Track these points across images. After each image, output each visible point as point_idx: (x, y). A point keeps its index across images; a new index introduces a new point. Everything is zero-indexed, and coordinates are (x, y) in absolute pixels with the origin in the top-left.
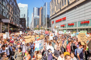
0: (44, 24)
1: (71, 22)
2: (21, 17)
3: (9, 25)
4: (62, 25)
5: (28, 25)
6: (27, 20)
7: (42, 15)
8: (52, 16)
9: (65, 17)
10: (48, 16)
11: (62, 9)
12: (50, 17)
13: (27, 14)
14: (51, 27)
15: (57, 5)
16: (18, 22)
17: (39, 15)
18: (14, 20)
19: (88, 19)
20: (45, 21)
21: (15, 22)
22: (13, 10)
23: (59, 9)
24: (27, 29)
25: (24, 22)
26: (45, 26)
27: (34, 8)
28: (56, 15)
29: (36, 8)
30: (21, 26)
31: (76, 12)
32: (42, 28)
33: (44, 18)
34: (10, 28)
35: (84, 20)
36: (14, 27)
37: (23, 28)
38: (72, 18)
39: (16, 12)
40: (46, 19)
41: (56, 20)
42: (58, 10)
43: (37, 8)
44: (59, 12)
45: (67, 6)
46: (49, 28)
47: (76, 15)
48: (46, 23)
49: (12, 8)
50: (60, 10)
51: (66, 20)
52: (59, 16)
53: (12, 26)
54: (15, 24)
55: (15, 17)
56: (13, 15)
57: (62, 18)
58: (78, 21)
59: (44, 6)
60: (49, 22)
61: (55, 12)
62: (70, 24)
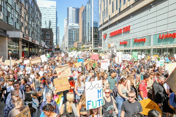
0: (87, 40)
1: (139, 36)
2: (44, 26)
4: (121, 42)
5: (57, 43)
6: (55, 31)
7: (84, 22)
8: (104, 24)
9: (128, 25)
10: (96, 23)
12: (98, 26)
13: (56, 20)
14: (101, 46)
15: (113, 2)
16: (37, 36)
17: (77, 21)
18: (31, 32)
19: (173, 30)
20: (90, 34)
21: (33, 37)
22: (27, 13)
23: (117, 9)
24: (56, 49)
25: (49, 37)
26: (90, 43)
27: (68, 8)
28: (111, 22)
29: (71, 8)
30: (43, 44)
31: (149, 17)
32: (84, 48)
33: (87, 29)
34: (23, 47)
35: (166, 31)
36: (31, 45)
37: (48, 48)
38: (142, 29)
39: (33, 17)
40: (91, 29)
41: (112, 32)
42: (114, 12)
43: (74, 9)
44: (116, 16)
45: (132, 4)
46: (97, 47)
47: (149, 22)
48: (91, 38)
49: (25, 9)
50: (118, 12)
51: (131, 32)
52: (117, 24)
53: (27, 45)
54: (32, 41)
55: (32, 26)
56: (29, 24)
57: (122, 28)
58: (154, 34)
59: (87, 5)
60: (97, 36)
61: (110, 16)
62: (138, 39)
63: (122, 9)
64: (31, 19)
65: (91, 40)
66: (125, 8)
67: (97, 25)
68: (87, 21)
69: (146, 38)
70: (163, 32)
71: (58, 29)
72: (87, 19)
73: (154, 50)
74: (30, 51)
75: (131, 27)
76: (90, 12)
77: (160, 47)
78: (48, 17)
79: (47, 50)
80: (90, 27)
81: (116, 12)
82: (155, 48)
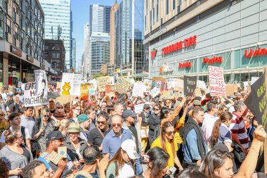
0: (124, 62)
1: (212, 53)
2: (48, 36)
3: (6, 62)
4: (182, 63)
6: (69, 46)
7: (118, 30)
8: (152, 32)
9: (192, 35)
10: (138, 33)
12: (143, 38)
13: (69, 25)
14: (148, 71)
16: (36, 52)
17: (107, 29)
18: (25, 43)
20: (128, 52)
21: (29, 51)
22: (19, 10)
23: (174, 8)
25: (58, 55)
26: (128, 65)
27: (91, 6)
28: (164, 30)
29: (97, 6)
30: (47, 65)
31: (228, 20)
33: (124, 42)
34: (10, 70)
35: (255, 45)
37: (56, 73)
38: (215, 41)
39: (29, 17)
40: (131, 42)
41: (165, 46)
42: (170, 13)
43: (102, 8)
44: (172, 19)
45: (200, 0)
46: (141, 72)
47: (228, 29)
48: (131, 57)
49: (14, 2)
50: (177, 13)
51: (198, 46)
52: (174, 33)
53: (18, 66)
54: (27, 59)
55: (27, 34)
56: (22, 29)
57: (182, 40)
58: (236, 49)
60: (140, 53)
61: (162, 19)
62: (210, 58)
63: (183, 8)
64: (25, 21)
65: (130, 60)
66: (188, 5)
67: (141, 36)
68: (124, 29)
69: (222, 56)
70: (251, 46)
71: (73, 41)
72: (124, 26)
73: (237, 75)
74: (24, 77)
75: (197, 38)
76: (128, 14)
77: (246, 72)
78: (56, 21)
79: (53, 77)
80: (128, 39)
81: (173, 13)
82: (237, 72)
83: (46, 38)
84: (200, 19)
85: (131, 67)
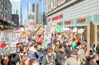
0: (39, 22)
1: (68, 20)
2: (13, 13)
4: (58, 23)
5: (21, 23)
6: (20, 16)
7: (37, 12)
8: (49, 13)
9: (62, 14)
10: (44, 13)
11: (59, 5)
12: (45, 14)
13: (20, 10)
15: (54, 1)
16: (9, 18)
17: (33, 11)
18: (5, 15)
19: (84, 17)
20: (40, 19)
21: (6, 18)
23: (56, 5)
24: (20, 26)
25: (17, 19)
27: (28, 3)
28: (53, 12)
29: (30, 3)
30: (13, 23)
31: (73, 10)
33: (39, 16)
36: (5, 23)
37: (16, 25)
38: (69, 16)
40: (41, 16)
41: (53, 17)
42: (54, 7)
43: (32, 4)
44: (55, 9)
45: (64, 3)
47: (73, 12)
51: (63, 17)
52: (56, 13)
53: (2, 23)
54: (6, 21)
55: (5, 12)
56: (4, 10)
57: (59, 15)
58: (75, 19)
59: (39, 2)
60: (45, 19)
61: (52, 9)
64: (5, 8)
65: (41, 22)
66: (60, 4)
68: (39, 11)
69: (71, 21)
70: (80, 18)
71: (22, 15)
74: (5, 27)
76: (41, 6)
77: (78, 26)
78: (16, 8)
79: (15, 27)
80: (41, 15)
81: (56, 7)
82: (76, 26)
83: (12, 14)
84: (64, 9)
85: (41, 24)
